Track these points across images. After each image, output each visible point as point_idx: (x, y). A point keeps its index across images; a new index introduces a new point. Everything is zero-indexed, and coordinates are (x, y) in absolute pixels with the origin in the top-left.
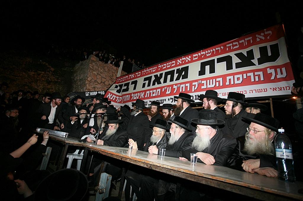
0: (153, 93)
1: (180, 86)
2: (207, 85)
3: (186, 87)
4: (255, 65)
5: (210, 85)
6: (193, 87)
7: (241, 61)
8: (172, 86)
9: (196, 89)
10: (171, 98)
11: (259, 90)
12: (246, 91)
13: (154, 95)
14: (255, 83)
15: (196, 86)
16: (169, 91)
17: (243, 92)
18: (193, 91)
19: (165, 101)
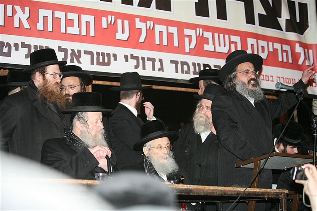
0: (69, 23)
1: (154, 27)
2: (214, 44)
3: (170, 36)
4: (282, 30)
5: (220, 46)
6: (187, 39)
7: (266, 14)
8: (131, 18)
9: (192, 46)
10: (132, 55)
11: (287, 80)
12: (272, 76)
13: (74, 30)
14: (283, 65)
15: (191, 41)
16: (123, 32)
17: (270, 77)
18: (187, 50)
19: (115, 59)
